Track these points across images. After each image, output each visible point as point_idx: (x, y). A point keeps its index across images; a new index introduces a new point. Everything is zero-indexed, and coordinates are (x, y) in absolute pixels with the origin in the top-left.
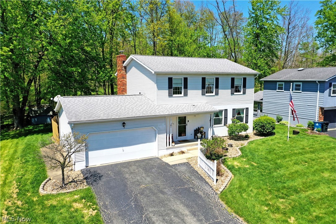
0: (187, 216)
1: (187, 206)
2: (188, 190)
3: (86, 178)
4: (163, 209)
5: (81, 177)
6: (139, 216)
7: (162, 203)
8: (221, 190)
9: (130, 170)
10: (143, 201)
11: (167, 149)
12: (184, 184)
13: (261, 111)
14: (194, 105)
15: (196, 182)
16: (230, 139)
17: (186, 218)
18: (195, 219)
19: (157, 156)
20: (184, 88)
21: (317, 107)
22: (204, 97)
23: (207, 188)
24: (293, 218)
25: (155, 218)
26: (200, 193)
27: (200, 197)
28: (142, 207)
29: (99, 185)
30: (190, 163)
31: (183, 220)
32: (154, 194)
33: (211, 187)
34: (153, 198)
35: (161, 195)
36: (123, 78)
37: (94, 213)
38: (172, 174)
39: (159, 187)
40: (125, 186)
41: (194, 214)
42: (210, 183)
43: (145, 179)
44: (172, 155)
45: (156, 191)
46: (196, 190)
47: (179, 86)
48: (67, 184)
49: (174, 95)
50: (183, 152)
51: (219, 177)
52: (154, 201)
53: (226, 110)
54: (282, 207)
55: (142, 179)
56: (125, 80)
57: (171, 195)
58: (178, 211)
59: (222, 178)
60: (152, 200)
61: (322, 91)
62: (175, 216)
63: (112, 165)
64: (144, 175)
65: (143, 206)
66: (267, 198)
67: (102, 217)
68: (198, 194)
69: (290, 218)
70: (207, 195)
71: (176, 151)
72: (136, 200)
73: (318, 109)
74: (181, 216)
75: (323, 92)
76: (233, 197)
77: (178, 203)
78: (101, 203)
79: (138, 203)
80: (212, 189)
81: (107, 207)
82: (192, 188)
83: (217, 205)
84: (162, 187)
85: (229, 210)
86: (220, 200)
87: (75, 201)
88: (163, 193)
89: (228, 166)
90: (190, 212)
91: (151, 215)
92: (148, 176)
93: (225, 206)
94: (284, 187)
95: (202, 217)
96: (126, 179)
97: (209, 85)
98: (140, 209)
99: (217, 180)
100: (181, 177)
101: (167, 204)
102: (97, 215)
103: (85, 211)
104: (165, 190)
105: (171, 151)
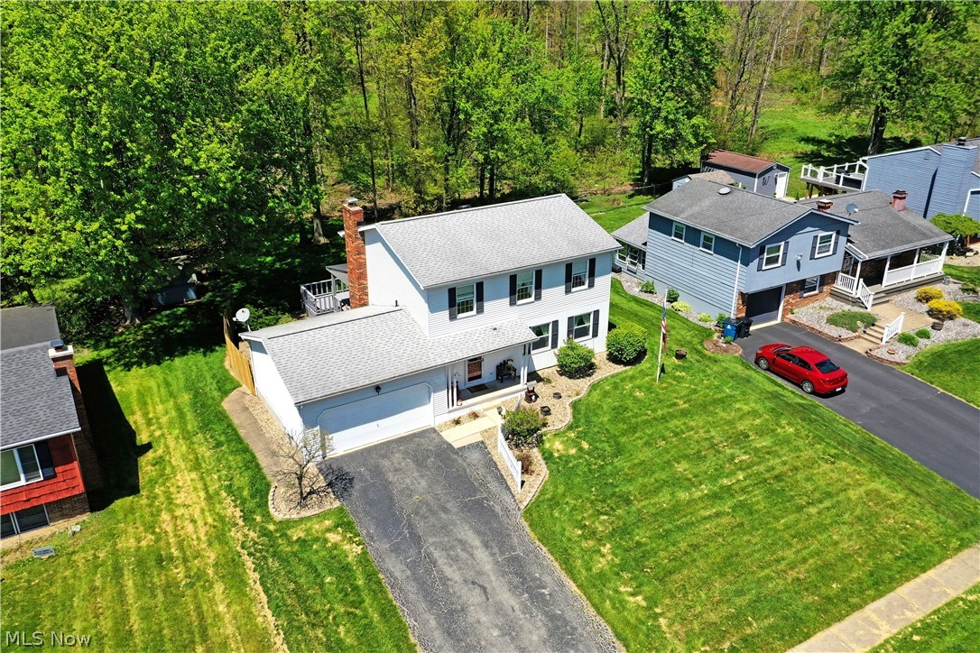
0: (477, 548)
1: (479, 533)
2: (479, 503)
3: (330, 485)
4: (446, 539)
5: (322, 483)
6: (417, 551)
7: (445, 529)
8: (525, 504)
9: (393, 464)
10: (421, 526)
11: (449, 412)
12: (475, 491)
13: (643, 268)
14: (495, 329)
15: (494, 486)
16: (561, 375)
17: (475, 552)
18: (487, 553)
19: (433, 426)
20: (477, 301)
21: (735, 290)
22: (514, 307)
23: (507, 498)
24: (608, 546)
25: (438, 554)
26: (498, 509)
27: (496, 516)
28: (419, 537)
29: (353, 497)
30: (487, 442)
31: (472, 555)
32: (434, 513)
33: (513, 497)
34: (432, 520)
35: (443, 515)
36: (359, 254)
37: (359, 549)
38: (458, 470)
39: (439, 500)
40: (391, 499)
41: (486, 545)
42: (512, 490)
43: (419, 483)
44: (457, 422)
45: (436, 508)
46: (492, 503)
47: (467, 298)
48: (306, 496)
49: (460, 316)
50: (475, 416)
51: (527, 476)
52: (433, 526)
53: (556, 323)
54: (600, 529)
55: (413, 484)
56: (362, 256)
57: (457, 514)
58: (466, 542)
59: (533, 478)
60: (431, 524)
61: (746, 263)
62: (462, 550)
63: (356, 452)
64: (416, 474)
65: (421, 534)
66: (585, 515)
67: (371, 556)
68: (494, 511)
69: (604, 545)
70: (506, 510)
71: (463, 413)
72: (410, 526)
73: (735, 296)
74: (470, 550)
75: (747, 265)
76: (539, 516)
77: (466, 528)
78: (364, 532)
79: (412, 529)
80: (515, 501)
81: (372, 538)
82: (486, 498)
83: (518, 527)
84: (444, 498)
85: (532, 535)
86: (523, 520)
87: (328, 530)
88: (446, 510)
89: (543, 452)
90: (482, 542)
91: (432, 549)
92: (422, 476)
93: (528, 529)
94: (614, 494)
95: (496, 550)
96: (390, 483)
97: (523, 285)
98: (417, 540)
99: (523, 483)
100: (471, 476)
101: (452, 530)
102: (365, 553)
103: (347, 547)
104: (449, 505)
105: (455, 415)
